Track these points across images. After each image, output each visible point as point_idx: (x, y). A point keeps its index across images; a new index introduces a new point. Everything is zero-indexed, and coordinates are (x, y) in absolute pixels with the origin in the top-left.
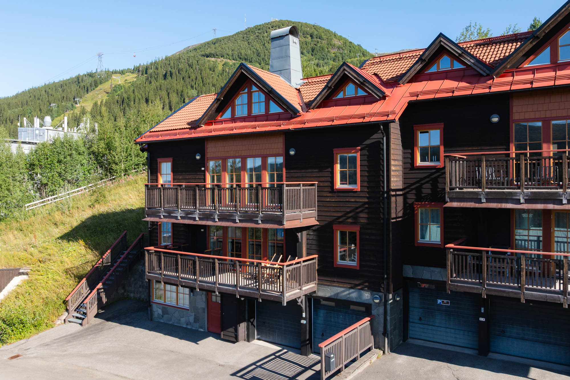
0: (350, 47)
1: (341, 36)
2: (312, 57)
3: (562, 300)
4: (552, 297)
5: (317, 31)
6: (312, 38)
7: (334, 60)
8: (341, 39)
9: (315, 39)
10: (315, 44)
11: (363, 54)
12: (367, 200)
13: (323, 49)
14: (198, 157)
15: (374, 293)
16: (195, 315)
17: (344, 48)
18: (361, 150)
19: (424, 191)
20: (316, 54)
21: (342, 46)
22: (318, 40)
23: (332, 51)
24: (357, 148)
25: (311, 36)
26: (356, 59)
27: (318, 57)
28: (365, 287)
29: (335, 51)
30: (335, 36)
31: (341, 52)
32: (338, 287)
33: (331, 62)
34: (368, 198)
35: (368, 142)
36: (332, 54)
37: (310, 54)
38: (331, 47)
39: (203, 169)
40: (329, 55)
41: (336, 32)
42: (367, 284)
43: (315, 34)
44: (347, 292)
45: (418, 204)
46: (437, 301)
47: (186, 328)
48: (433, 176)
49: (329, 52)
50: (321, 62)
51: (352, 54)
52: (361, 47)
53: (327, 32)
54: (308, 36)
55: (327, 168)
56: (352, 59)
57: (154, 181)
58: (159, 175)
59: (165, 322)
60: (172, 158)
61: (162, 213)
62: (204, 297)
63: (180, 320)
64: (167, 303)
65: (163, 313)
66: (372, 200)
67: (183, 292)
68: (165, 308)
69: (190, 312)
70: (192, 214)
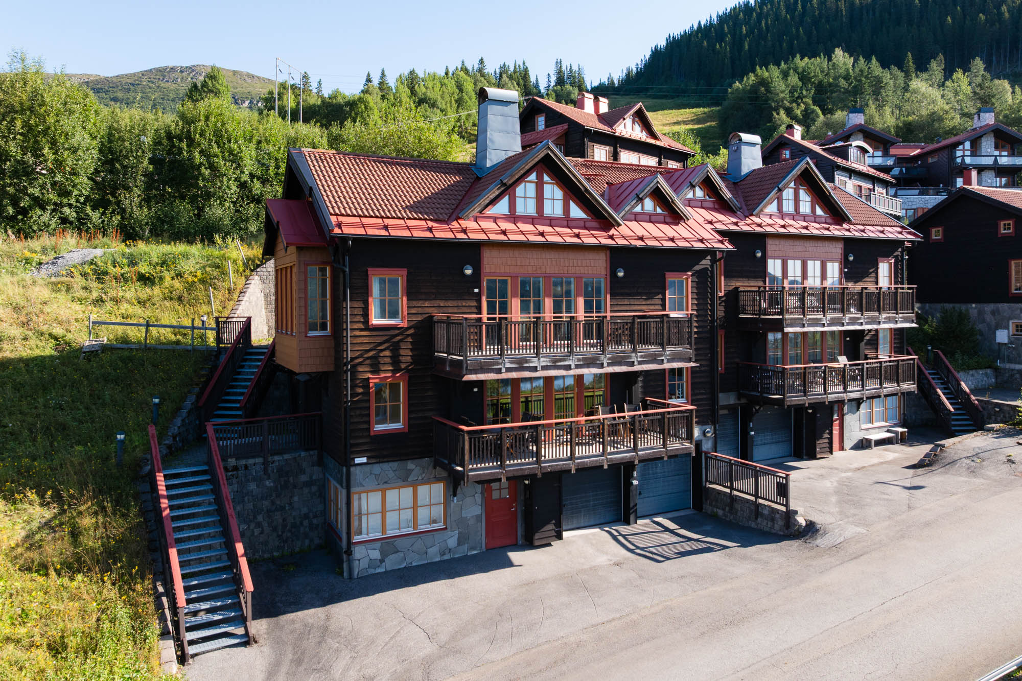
14: (469, 272)
15: (704, 427)
16: (459, 533)
18: (691, 275)
24: (688, 273)
35: (697, 268)
39: (476, 290)
47: (440, 561)
55: (657, 294)
57: (356, 310)
58: (370, 300)
59: (389, 569)
60: (406, 270)
61: (505, 364)
62: (478, 497)
63: (426, 553)
64: (390, 533)
65: (384, 554)
66: (701, 330)
67: (428, 503)
68: (388, 544)
69: (449, 533)
70: (564, 360)
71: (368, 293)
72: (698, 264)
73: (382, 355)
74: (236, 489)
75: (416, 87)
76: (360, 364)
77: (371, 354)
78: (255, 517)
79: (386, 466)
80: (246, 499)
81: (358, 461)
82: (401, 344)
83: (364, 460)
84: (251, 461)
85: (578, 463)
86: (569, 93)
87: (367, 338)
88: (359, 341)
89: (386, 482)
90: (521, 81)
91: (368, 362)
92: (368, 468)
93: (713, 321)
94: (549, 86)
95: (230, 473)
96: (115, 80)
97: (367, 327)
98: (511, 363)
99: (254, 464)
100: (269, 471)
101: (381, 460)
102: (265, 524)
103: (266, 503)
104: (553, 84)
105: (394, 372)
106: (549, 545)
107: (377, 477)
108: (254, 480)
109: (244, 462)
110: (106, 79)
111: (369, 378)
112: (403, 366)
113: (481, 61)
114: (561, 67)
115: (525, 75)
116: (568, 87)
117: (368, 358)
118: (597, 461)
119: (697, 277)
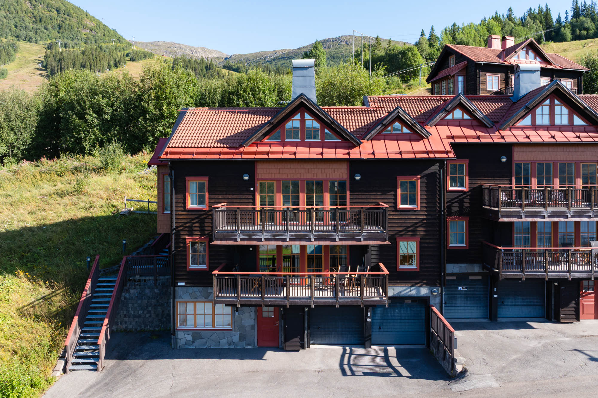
0: (105, 30)
1: (93, 17)
2: (59, 35)
3: (568, 276)
4: (563, 275)
5: (65, 6)
6: (58, 14)
7: (86, 42)
8: (94, 20)
9: (63, 15)
10: (62, 21)
11: (118, 40)
12: (425, 217)
13: (72, 27)
14: (246, 178)
15: (432, 287)
16: (240, 334)
17: (97, 31)
18: (421, 178)
19: (453, 208)
20: (63, 32)
21: (95, 28)
22: (67, 16)
23: (84, 32)
24: (418, 176)
25: (58, 11)
26: (111, 44)
27: (66, 36)
28: (424, 284)
29: (87, 32)
30: (87, 15)
31: (94, 34)
32: (401, 287)
33: (82, 44)
34: (426, 215)
35: (426, 172)
36: (83, 35)
37: (56, 31)
38: (81, 26)
39: (252, 189)
40: (80, 35)
41: (88, 12)
42: (425, 282)
43: (62, 9)
44: (409, 290)
45: (450, 218)
46: (458, 288)
47: (228, 349)
48: (461, 198)
49: (79, 32)
50: (70, 42)
51: (107, 39)
52: (116, 32)
53: (77, 10)
54: (54, 10)
55: (391, 191)
56: (107, 44)
57: (180, 200)
58: (187, 194)
59: (197, 347)
60: (208, 177)
61: (239, 236)
62: (253, 315)
63: (219, 342)
64: (198, 327)
65: (194, 339)
66: (430, 217)
67: (222, 313)
68: (197, 333)
69: (233, 332)
70: (281, 235)
71: (185, 191)
72: (427, 169)
73: (194, 226)
74: (139, 292)
75: (457, 35)
76: (182, 230)
77: (188, 225)
78: (147, 308)
79: (195, 289)
80: (144, 297)
81: (180, 284)
82: (206, 220)
83: (183, 284)
84: (147, 278)
85: (291, 301)
86: (583, 23)
87: (186, 216)
88: (181, 217)
89: (195, 298)
90: (543, 19)
91: (187, 229)
92: (185, 289)
93: (440, 211)
94: (567, 20)
95: (136, 283)
96: (298, 51)
97: (185, 209)
98: (243, 235)
99: (150, 280)
100: (157, 284)
101: (193, 285)
102: (152, 312)
103: (154, 301)
104: (570, 17)
105: (201, 235)
106: (298, 351)
107: (191, 294)
108: (149, 288)
109: (144, 278)
110: (293, 51)
111: (186, 239)
112: (206, 232)
113: (510, 10)
114: (577, 4)
115: (547, 14)
116: (582, 18)
117: (186, 227)
118: (305, 302)
119: (426, 179)
